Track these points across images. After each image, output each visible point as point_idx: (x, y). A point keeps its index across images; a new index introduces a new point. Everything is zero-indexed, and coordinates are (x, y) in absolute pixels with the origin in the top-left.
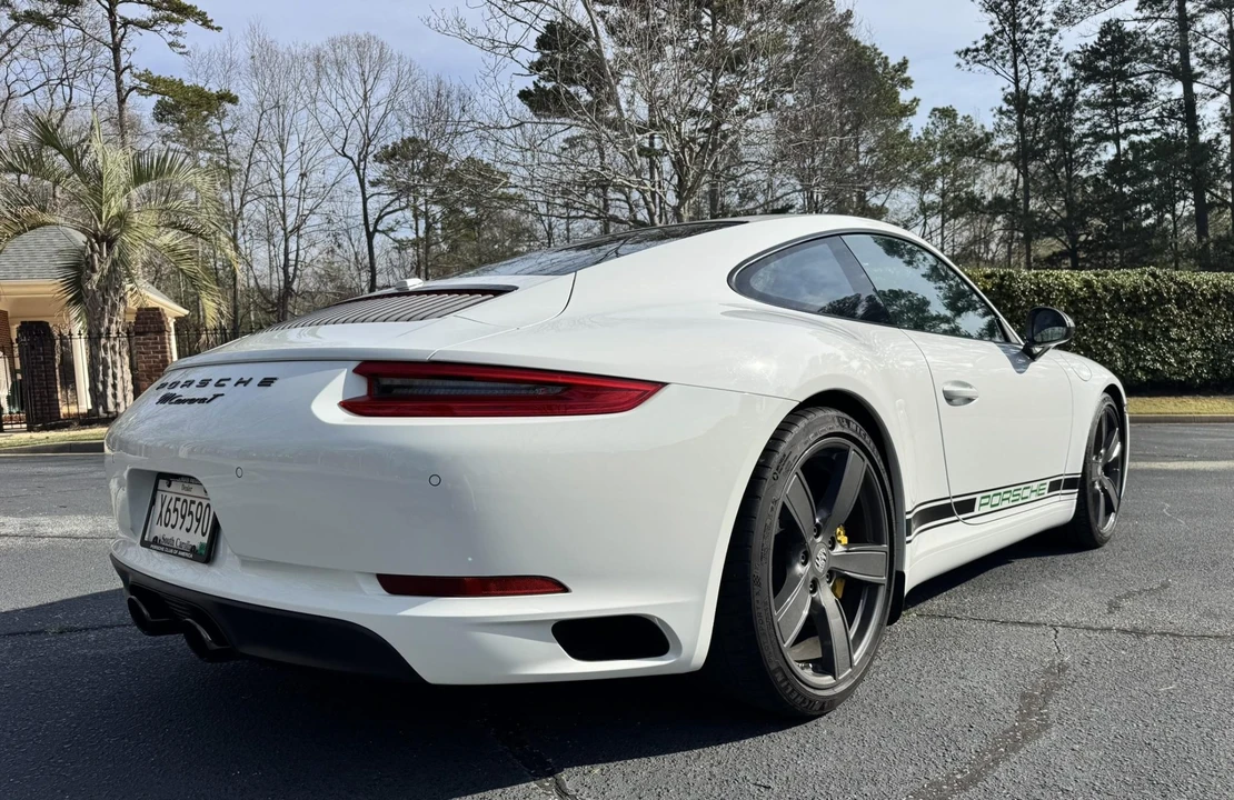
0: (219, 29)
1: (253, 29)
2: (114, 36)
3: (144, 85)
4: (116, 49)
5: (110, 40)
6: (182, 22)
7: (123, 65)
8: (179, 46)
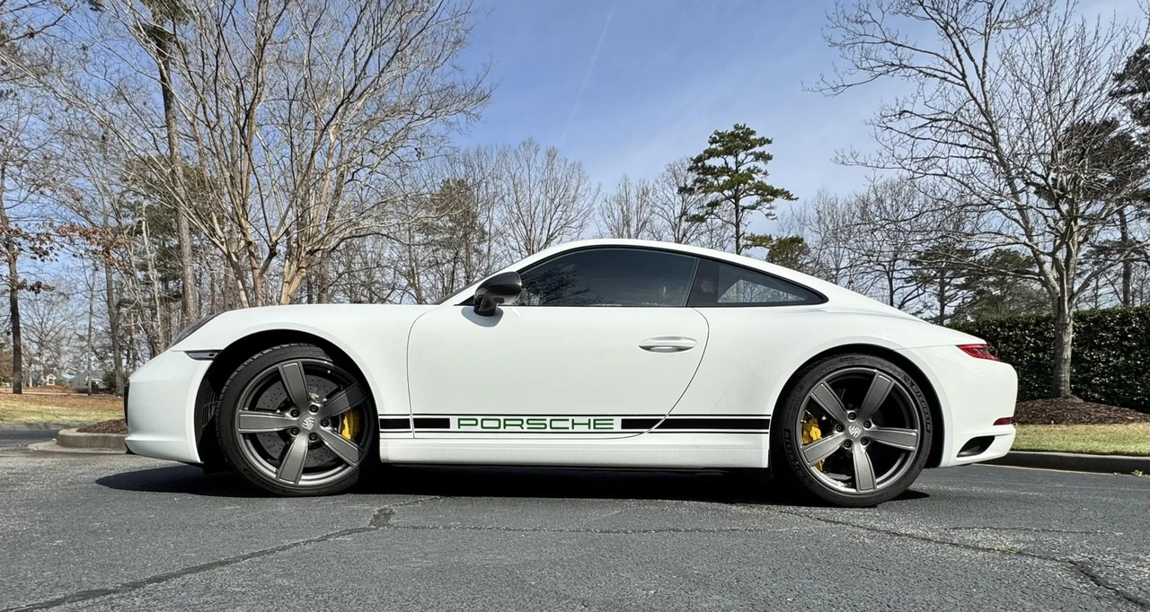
0: (797, 199)
1: (820, 194)
2: (737, 218)
3: (749, 242)
4: (737, 226)
5: (735, 222)
6: (772, 200)
7: (741, 233)
8: (771, 215)
